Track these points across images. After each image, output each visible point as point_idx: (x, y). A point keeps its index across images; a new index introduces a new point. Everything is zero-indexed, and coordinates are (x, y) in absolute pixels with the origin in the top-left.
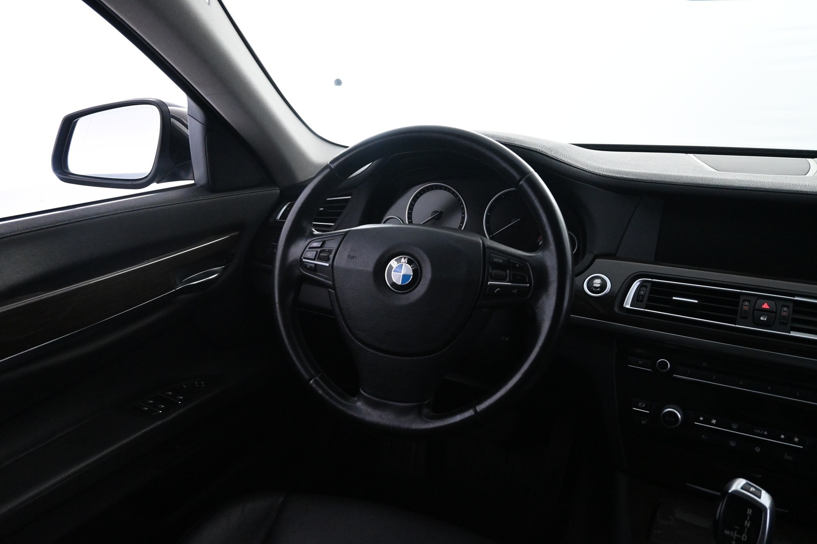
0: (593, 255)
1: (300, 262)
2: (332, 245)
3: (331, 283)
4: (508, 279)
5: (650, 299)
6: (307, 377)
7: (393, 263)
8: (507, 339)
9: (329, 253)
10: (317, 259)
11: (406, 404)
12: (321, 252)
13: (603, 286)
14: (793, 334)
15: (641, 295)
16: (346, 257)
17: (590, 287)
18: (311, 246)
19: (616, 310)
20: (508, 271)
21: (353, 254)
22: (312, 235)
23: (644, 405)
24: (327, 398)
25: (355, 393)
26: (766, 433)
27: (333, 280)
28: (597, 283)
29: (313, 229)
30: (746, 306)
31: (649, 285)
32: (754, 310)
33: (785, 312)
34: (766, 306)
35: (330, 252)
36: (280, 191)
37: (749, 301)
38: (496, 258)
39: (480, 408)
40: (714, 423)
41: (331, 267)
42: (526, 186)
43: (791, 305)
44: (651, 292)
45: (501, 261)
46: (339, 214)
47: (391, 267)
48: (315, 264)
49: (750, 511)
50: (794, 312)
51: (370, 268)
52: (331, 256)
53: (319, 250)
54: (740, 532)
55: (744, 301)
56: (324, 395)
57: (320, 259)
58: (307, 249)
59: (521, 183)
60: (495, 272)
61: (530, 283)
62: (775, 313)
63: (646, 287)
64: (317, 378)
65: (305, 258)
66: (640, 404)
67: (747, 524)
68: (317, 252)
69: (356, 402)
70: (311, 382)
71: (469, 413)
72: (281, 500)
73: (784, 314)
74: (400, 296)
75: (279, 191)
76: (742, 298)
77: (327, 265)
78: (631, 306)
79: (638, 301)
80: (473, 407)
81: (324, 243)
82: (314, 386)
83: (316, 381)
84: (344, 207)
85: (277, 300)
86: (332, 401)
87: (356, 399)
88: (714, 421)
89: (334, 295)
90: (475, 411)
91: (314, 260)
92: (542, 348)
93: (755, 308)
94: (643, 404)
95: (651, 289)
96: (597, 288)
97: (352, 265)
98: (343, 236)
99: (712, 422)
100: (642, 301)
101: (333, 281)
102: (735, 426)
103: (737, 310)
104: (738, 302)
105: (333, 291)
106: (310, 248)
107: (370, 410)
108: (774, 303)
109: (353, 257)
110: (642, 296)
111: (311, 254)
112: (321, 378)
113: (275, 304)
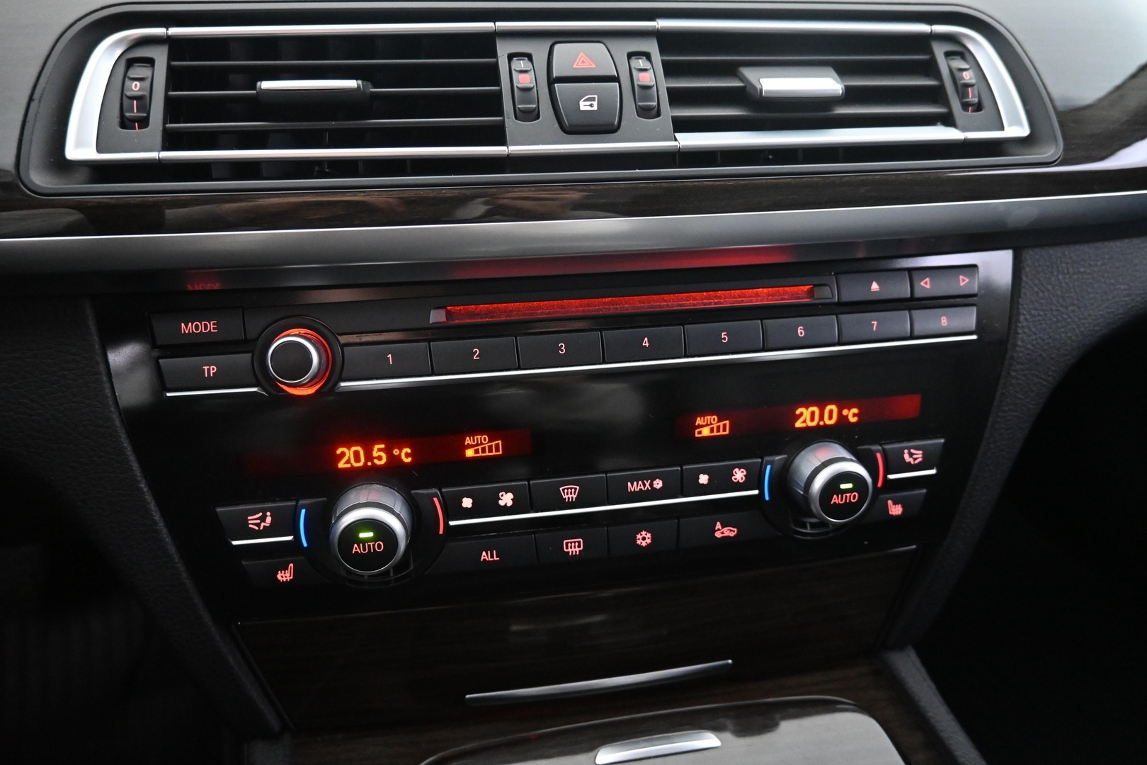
5: (174, 109)
14: (689, 141)
15: (132, 98)
23: (269, 520)
26: (657, 484)
30: (522, 74)
31: (161, 56)
32: (552, 81)
33: (643, 71)
37: (530, 55)
40: (510, 503)
43: (652, 47)
44: (175, 77)
50: (669, 68)
55: (512, 55)
62: (617, 80)
63: (150, 62)
73: (643, 80)
76: (502, 46)
78: (99, 150)
79: (125, 123)
88: (507, 499)
93: (555, 74)
94: (263, 519)
95: (171, 70)
99: (502, 503)
100: (144, 122)
103: (499, 95)
104: (495, 67)
110: (139, 98)
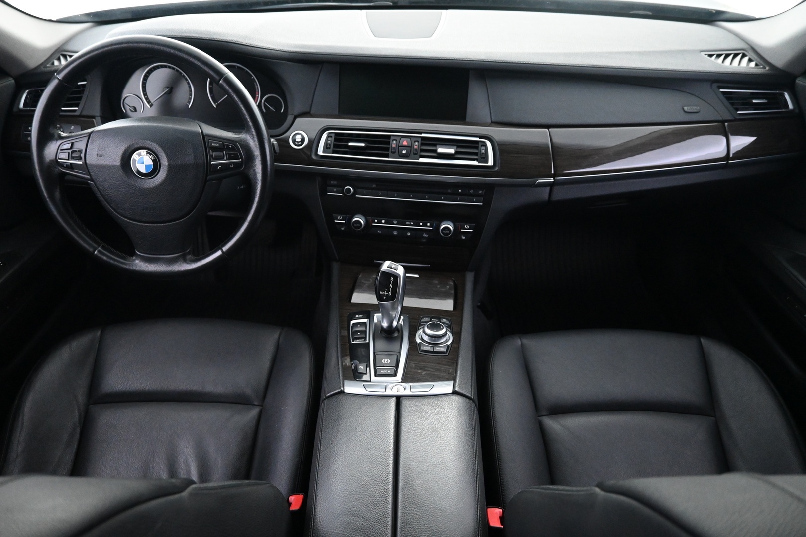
0: (293, 116)
1: (56, 162)
2: (80, 145)
3: (88, 177)
4: (225, 158)
5: (335, 146)
6: (91, 250)
7: (135, 156)
8: (242, 187)
9: (79, 153)
10: (71, 159)
11: (173, 255)
12: (73, 152)
13: (303, 140)
14: (422, 160)
15: (328, 144)
16: (95, 155)
17: (294, 141)
18: (62, 148)
19: (314, 157)
20: (224, 152)
21: (100, 153)
22: (61, 138)
23: (341, 218)
24: (112, 261)
25: (133, 254)
26: (412, 223)
27: (89, 173)
28: (298, 138)
29: (59, 132)
30: (393, 144)
31: (333, 135)
32: (399, 146)
33: (416, 145)
34: (405, 143)
35: (80, 151)
36: (15, 81)
37: (396, 140)
38: (214, 143)
39: (225, 248)
41: (84, 164)
42: (225, 85)
43: (420, 140)
44: (336, 140)
45: (218, 145)
46: (80, 99)
47: (135, 160)
48: (71, 163)
49: (392, 279)
50: (422, 144)
51: (118, 162)
52: (83, 155)
53: (70, 151)
54: (387, 292)
55: (393, 140)
56: (109, 260)
57: (74, 158)
58: (59, 151)
59: (220, 82)
60: (214, 154)
61: (242, 158)
62: (411, 147)
63: (332, 137)
64: (99, 248)
65: (59, 159)
66: (339, 217)
67: (391, 286)
68: (69, 153)
69: (134, 260)
70: (96, 252)
71: (219, 253)
72: (99, 333)
73: (416, 147)
74: (148, 181)
75: (13, 81)
76: (392, 138)
77: (81, 163)
78: (323, 153)
79: (327, 148)
80: (221, 248)
81: (72, 144)
82: (99, 255)
83: (99, 251)
84: (83, 91)
85: (45, 194)
86: (116, 263)
87: (134, 258)
88: (383, 221)
89: (94, 186)
90: (222, 251)
91: (68, 159)
92: (259, 203)
95: (335, 138)
96: (299, 142)
97: (101, 161)
98: (87, 137)
100: (330, 148)
101: (90, 175)
102: (395, 222)
103: (389, 147)
104: (389, 142)
105: (93, 183)
106: (61, 150)
107: (146, 264)
108: (410, 139)
109: (101, 156)
111: (64, 155)
112: (103, 247)
113: (45, 199)
